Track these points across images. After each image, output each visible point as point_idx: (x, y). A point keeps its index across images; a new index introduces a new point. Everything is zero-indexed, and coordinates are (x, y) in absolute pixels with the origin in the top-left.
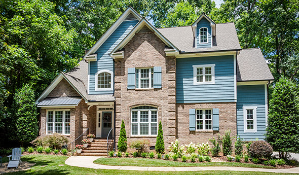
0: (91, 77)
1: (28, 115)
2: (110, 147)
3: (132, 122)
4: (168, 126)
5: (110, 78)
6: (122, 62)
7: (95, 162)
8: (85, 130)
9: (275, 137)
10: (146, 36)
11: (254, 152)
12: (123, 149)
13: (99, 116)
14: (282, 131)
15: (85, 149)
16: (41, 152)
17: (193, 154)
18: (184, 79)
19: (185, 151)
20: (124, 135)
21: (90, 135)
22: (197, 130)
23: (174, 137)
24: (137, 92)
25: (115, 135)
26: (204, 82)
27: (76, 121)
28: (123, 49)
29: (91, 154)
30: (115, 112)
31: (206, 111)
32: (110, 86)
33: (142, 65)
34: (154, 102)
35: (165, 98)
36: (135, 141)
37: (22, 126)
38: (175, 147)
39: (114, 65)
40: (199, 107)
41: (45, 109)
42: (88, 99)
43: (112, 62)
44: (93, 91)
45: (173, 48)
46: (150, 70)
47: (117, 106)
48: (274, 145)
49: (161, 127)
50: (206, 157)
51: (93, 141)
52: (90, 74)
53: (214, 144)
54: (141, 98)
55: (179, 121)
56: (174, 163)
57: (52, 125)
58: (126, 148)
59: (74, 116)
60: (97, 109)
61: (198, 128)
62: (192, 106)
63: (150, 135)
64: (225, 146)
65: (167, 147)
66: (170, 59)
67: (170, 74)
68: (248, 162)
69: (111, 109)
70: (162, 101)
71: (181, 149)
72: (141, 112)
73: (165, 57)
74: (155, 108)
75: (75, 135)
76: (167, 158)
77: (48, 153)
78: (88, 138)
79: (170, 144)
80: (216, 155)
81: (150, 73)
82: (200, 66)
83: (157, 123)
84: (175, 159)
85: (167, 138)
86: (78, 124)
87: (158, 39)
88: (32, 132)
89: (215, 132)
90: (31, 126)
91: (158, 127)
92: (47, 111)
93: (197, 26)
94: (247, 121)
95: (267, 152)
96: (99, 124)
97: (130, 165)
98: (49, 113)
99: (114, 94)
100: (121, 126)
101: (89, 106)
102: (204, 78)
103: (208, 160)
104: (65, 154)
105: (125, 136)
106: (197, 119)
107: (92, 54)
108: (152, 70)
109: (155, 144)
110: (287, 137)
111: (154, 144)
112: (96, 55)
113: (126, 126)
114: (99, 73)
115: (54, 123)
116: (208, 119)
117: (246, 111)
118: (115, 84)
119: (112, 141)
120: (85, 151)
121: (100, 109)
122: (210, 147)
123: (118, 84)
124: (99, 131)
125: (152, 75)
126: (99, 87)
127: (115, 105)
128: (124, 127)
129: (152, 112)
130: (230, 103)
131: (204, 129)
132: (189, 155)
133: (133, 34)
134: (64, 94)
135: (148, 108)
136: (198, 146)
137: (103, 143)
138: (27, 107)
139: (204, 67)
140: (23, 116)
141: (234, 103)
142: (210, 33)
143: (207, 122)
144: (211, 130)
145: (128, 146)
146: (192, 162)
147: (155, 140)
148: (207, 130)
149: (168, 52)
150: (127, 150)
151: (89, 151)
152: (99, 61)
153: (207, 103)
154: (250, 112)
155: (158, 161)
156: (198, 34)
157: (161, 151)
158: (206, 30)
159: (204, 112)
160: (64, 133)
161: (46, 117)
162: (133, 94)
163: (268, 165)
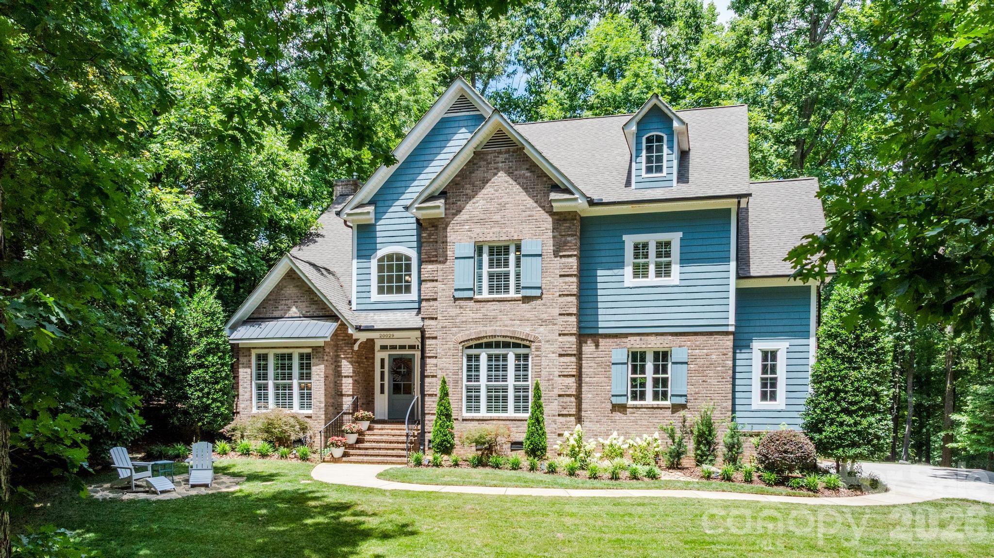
0: (361, 265)
1: (213, 365)
2: (411, 443)
3: (465, 382)
4: (557, 392)
5: (408, 268)
6: (441, 226)
7: (380, 476)
8: (347, 402)
9: (823, 422)
10: (501, 158)
11: (767, 458)
12: (445, 448)
13: (382, 366)
14: (840, 406)
15: (351, 447)
16: (246, 453)
17: (617, 461)
18: (599, 273)
19: (598, 455)
20: (446, 414)
21: (361, 413)
22: (631, 403)
23: (573, 419)
24: (478, 305)
25: (424, 414)
26: (652, 279)
27: (326, 377)
28: (443, 194)
29: (366, 458)
30: (423, 358)
31: (656, 354)
32: (408, 289)
33: (492, 235)
34: (523, 330)
35: (552, 322)
36: (474, 430)
37: (201, 390)
38: (572, 442)
39: (419, 235)
40: (636, 344)
41: (249, 349)
42: (354, 324)
43: (415, 226)
44: (367, 301)
45: (572, 193)
46: (512, 249)
47: (428, 342)
48: (820, 440)
49: (538, 396)
50: (647, 468)
51: (370, 429)
52: (359, 257)
53: (672, 437)
54: (488, 320)
55: (585, 379)
56: (568, 480)
57: (266, 387)
58: (452, 446)
59: (322, 366)
60: (377, 347)
61: (634, 398)
62: (618, 340)
63: (511, 413)
64: (699, 443)
65: (553, 444)
66: (565, 220)
67: (563, 260)
68: (751, 482)
69: (412, 347)
70: (542, 329)
71: (588, 448)
72: (490, 357)
73: (551, 213)
74: (525, 346)
75: (326, 414)
76: (552, 470)
77: (264, 455)
78: (357, 419)
79: (561, 438)
80: (675, 465)
81: (512, 257)
82: (641, 238)
83: (530, 383)
84: (572, 473)
85: (555, 422)
86: (332, 385)
87: (533, 167)
88: (223, 404)
89: (676, 408)
90: (220, 390)
91: (531, 394)
92: (254, 353)
93: (638, 130)
94: (762, 379)
95: (797, 458)
96: (382, 386)
97: (464, 484)
98: (259, 357)
99: (419, 309)
100: (438, 393)
101: (356, 340)
102: (652, 268)
103: (652, 476)
104: (304, 458)
105: (448, 416)
106: (630, 376)
107: (361, 205)
108: (518, 248)
109: (525, 435)
110: (852, 421)
111: (521, 437)
112: (371, 209)
113: (450, 390)
114: (380, 253)
115: (271, 384)
116: (661, 376)
117: (760, 354)
118: (424, 286)
119: (416, 429)
120: (351, 452)
121: (384, 348)
122: (662, 444)
123: (429, 284)
124: (382, 402)
125: (518, 259)
126: (381, 291)
127: (423, 338)
128: (447, 394)
129: (518, 357)
130: (718, 333)
131: (649, 400)
132: (606, 463)
133: (468, 154)
134: (294, 309)
135: (506, 345)
136: (632, 442)
137: (393, 432)
138: (209, 344)
139: (652, 239)
140: (201, 366)
141: (727, 333)
142: (671, 148)
143: (656, 381)
144: (668, 403)
145: (456, 441)
146: (612, 479)
147: (524, 427)
148: (656, 403)
149: (560, 202)
150: (455, 451)
151: (362, 452)
152: (381, 222)
153: (657, 334)
154: (769, 357)
155: (530, 475)
156: (639, 151)
157: (539, 453)
158: (659, 139)
159: (650, 357)
160: (296, 409)
161: (250, 367)
162: (470, 311)
163: (801, 487)
